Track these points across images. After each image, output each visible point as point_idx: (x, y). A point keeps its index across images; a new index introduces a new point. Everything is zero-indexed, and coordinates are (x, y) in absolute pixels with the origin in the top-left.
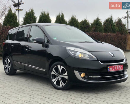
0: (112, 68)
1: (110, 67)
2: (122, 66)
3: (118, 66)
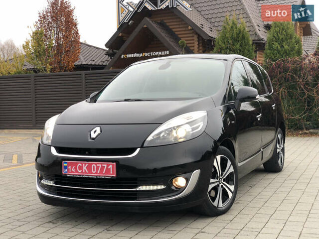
0: (76, 168)
1: (69, 164)
2: (112, 167)
3: (96, 164)
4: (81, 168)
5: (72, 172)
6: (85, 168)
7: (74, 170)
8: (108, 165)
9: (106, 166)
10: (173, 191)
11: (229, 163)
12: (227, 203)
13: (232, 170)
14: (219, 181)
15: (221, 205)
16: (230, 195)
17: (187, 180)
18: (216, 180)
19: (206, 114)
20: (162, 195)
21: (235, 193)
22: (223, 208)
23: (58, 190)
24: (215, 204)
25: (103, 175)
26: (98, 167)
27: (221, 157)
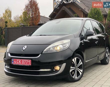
1: (14, 60)
2: (30, 61)
3: (24, 60)
4: (18, 62)
5: (15, 63)
6: (20, 62)
7: (16, 62)
8: (28, 61)
9: (27, 61)
10: (54, 72)
11: (80, 61)
12: (79, 77)
13: (81, 63)
14: (75, 68)
15: (76, 77)
16: (81, 73)
17: (60, 67)
18: (74, 68)
19: (70, 41)
20: (49, 73)
21: (83, 73)
22: (77, 79)
23: (11, 70)
24: (74, 77)
25: (26, 65)
26: (24, 61)
27: (77, 58)
